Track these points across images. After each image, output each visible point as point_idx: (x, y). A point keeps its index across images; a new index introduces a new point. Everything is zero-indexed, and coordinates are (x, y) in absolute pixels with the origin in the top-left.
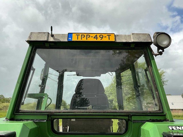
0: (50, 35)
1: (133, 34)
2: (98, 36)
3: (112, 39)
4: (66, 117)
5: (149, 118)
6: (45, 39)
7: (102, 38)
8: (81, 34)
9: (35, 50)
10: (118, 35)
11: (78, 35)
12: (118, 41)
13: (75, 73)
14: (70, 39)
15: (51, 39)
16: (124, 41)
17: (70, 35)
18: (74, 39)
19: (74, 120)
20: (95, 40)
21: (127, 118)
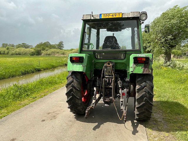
0: (92, 16)
1: (131, 12)
2: (114, 15)
3: (121, 16)
4: (100, 53)
5: (134, 52)
6: (90, 18)
7: (116, 16)
8: (106, 14)
9: (86, 23)
10: (124, 13)
11: (104, 15)
12: (123, 17)
13: (106, 30)
14: (100, 17)
15: (92, 18)
16: (126, 17)
17: (100, 15)
18: (103, 17)
19: (103, 54)
20: (112, 17)
21: (125, 52)
